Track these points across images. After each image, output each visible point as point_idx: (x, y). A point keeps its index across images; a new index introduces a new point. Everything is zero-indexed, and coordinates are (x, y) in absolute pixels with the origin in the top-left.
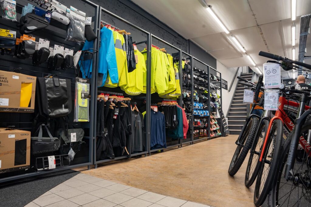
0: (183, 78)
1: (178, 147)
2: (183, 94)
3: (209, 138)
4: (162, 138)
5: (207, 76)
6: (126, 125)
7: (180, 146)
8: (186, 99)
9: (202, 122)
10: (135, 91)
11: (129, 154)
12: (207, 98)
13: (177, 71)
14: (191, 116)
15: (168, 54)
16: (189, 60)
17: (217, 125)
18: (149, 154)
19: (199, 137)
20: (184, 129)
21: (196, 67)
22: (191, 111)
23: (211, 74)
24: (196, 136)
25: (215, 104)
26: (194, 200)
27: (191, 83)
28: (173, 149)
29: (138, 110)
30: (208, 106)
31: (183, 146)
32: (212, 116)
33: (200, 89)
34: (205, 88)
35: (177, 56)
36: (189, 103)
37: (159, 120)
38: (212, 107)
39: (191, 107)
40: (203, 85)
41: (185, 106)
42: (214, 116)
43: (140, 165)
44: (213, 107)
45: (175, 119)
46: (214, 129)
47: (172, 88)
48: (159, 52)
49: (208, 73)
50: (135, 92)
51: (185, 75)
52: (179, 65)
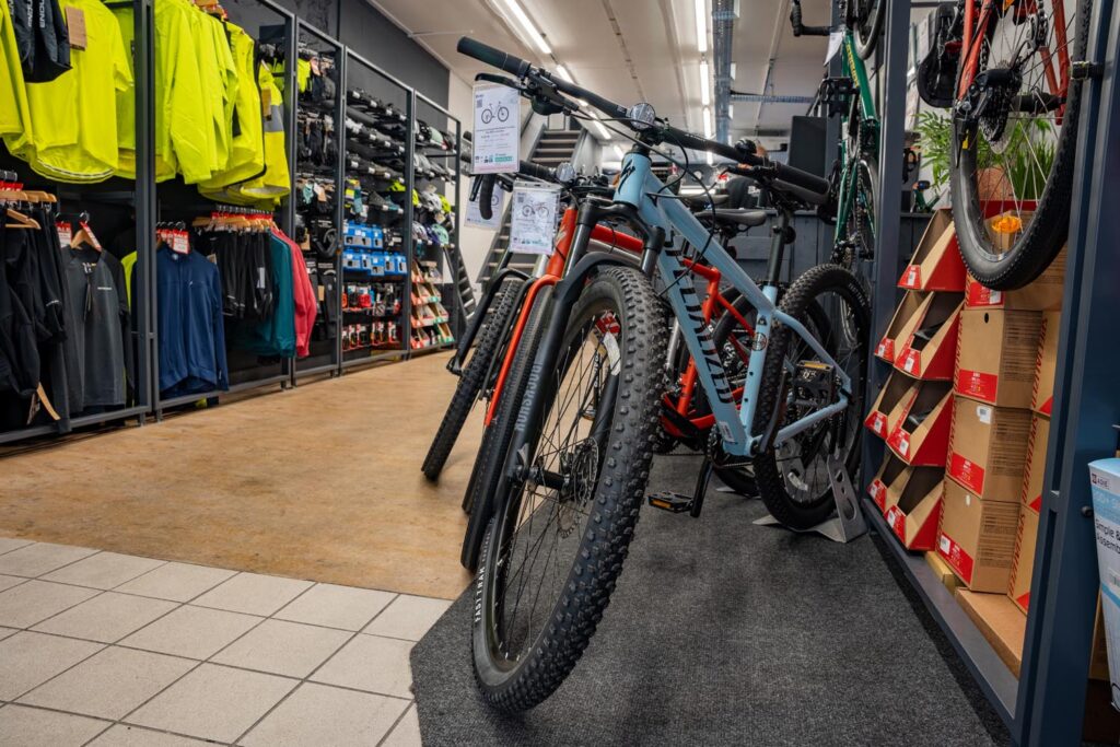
0: (302, 127)
1: (279, 387)
2: (299, 192)
3: (404, 352)
4: (209, 353)
5: (404, 128)
6: (40, 305)
7: (288, 385)
8: (312, 210)
9: (379, 296)
10: (78, 164)
11: (57, 417)
12: (401, 211)
13: (276, 99)
14: (331, 274)
15: (231, 26)
16: (331, 61)
17: (440, 308)
18: (153, 416)
19: (368, 350)
20: (298, 320)
21: (358, 90)
22: (331, 254)
23: (422, 124)
24: (353, 346)
25: (433, 233)
26: (266, 567)
27: (335, 149)
28: (260, 395)
29: (97, 245)
30: (402, 237)
31: (298, 382)
32: (417, 274)
33: (371, 175)
34: (395, 173)
35: (278, 40)
36: (325, 223)
37: (197, 288)
38: (420, 241)
39: (332, 239)
40: (388, 161)
41: (308, 236)
42: (429, 276)
43: (106, 457)
44: (425, 242)
45: (262, 284)
46: (428, 322)
47: (250, 165)
48: (189, 14)
49: (409, 116)
50: (83, 168)
51: (313, 117)
52: (287, 77)
